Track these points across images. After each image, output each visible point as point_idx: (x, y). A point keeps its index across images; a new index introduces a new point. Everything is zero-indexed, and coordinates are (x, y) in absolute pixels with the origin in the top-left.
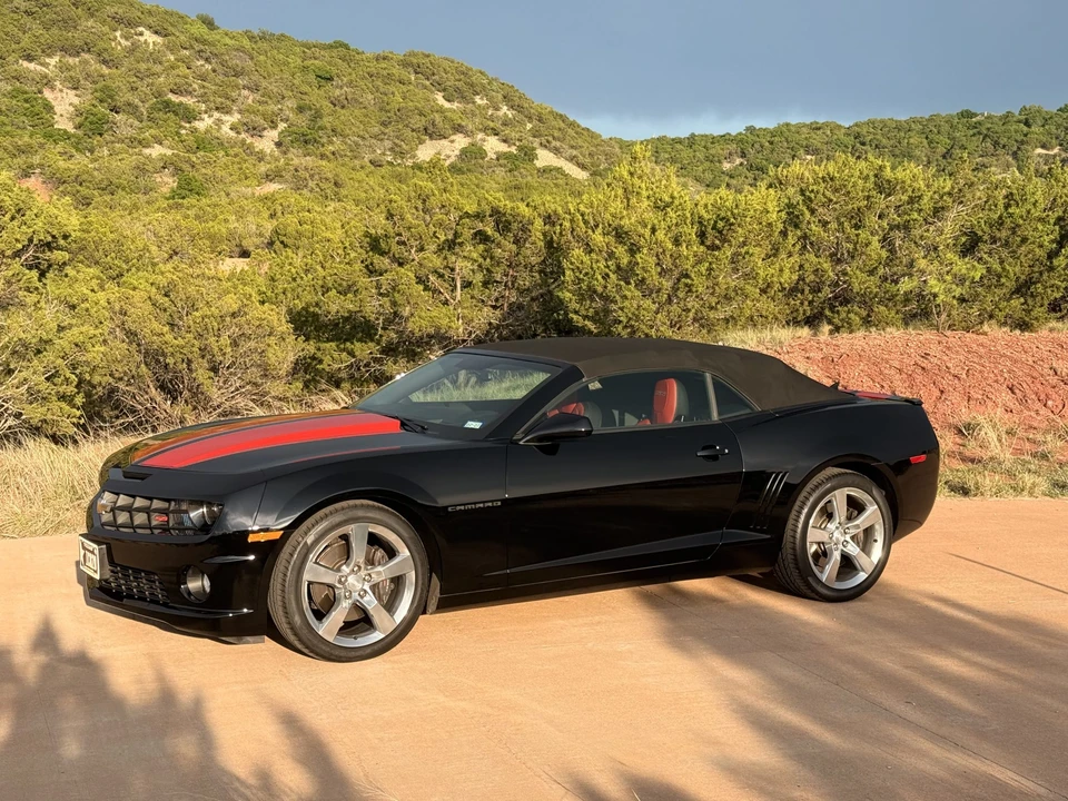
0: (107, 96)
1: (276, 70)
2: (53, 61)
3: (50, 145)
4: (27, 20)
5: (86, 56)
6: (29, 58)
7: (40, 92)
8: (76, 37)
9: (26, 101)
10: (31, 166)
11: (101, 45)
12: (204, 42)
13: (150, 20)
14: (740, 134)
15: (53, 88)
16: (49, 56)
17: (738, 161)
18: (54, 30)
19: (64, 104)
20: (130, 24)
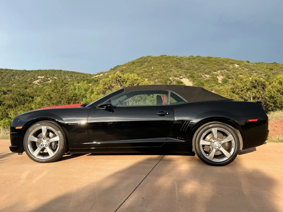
0: (228, 77)
1: (261, 69)
2: (219, 72)
3: (216, 85)
4: (215, 65)
5: (225, 70)
6: (215, 71)
7: (216, 77)
8: (223, 67)
9: (214, 78)
10: (212, 89)
11: (228, 68)
12: (247, 65)
13: (237, 63)
15: (219, 76)
16: (218, 71)
18: (220, 66)
19: (220, 78)
20: (233, 64)
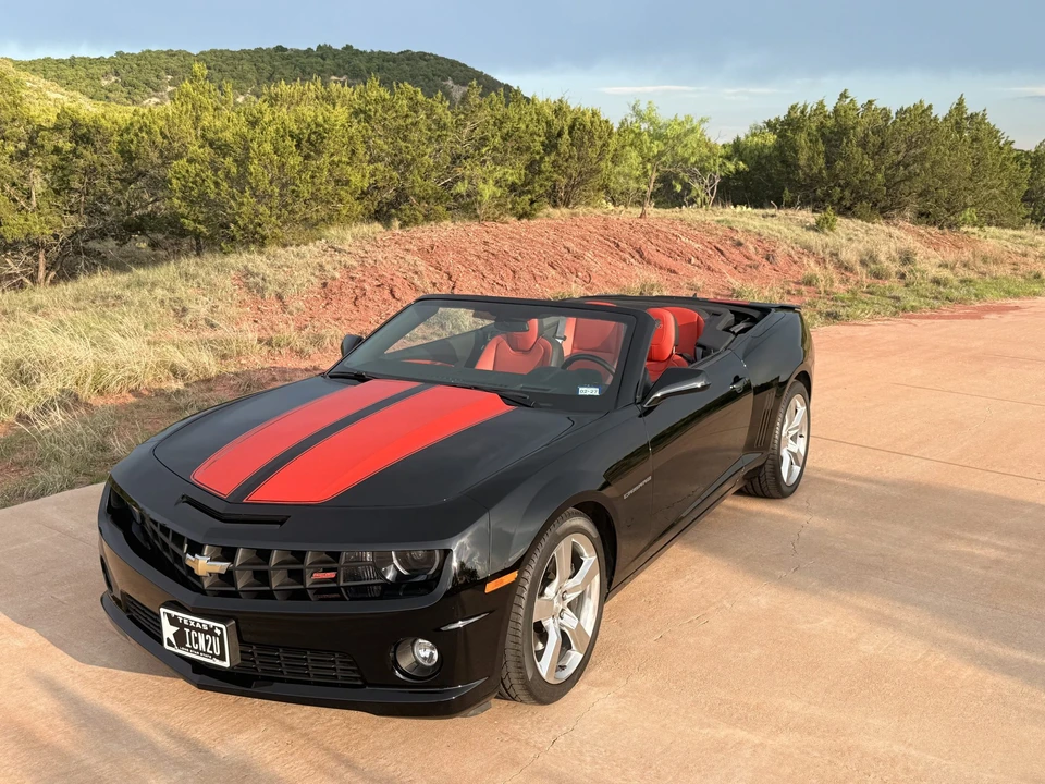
14: (112, 57)
17: (114, 79)
